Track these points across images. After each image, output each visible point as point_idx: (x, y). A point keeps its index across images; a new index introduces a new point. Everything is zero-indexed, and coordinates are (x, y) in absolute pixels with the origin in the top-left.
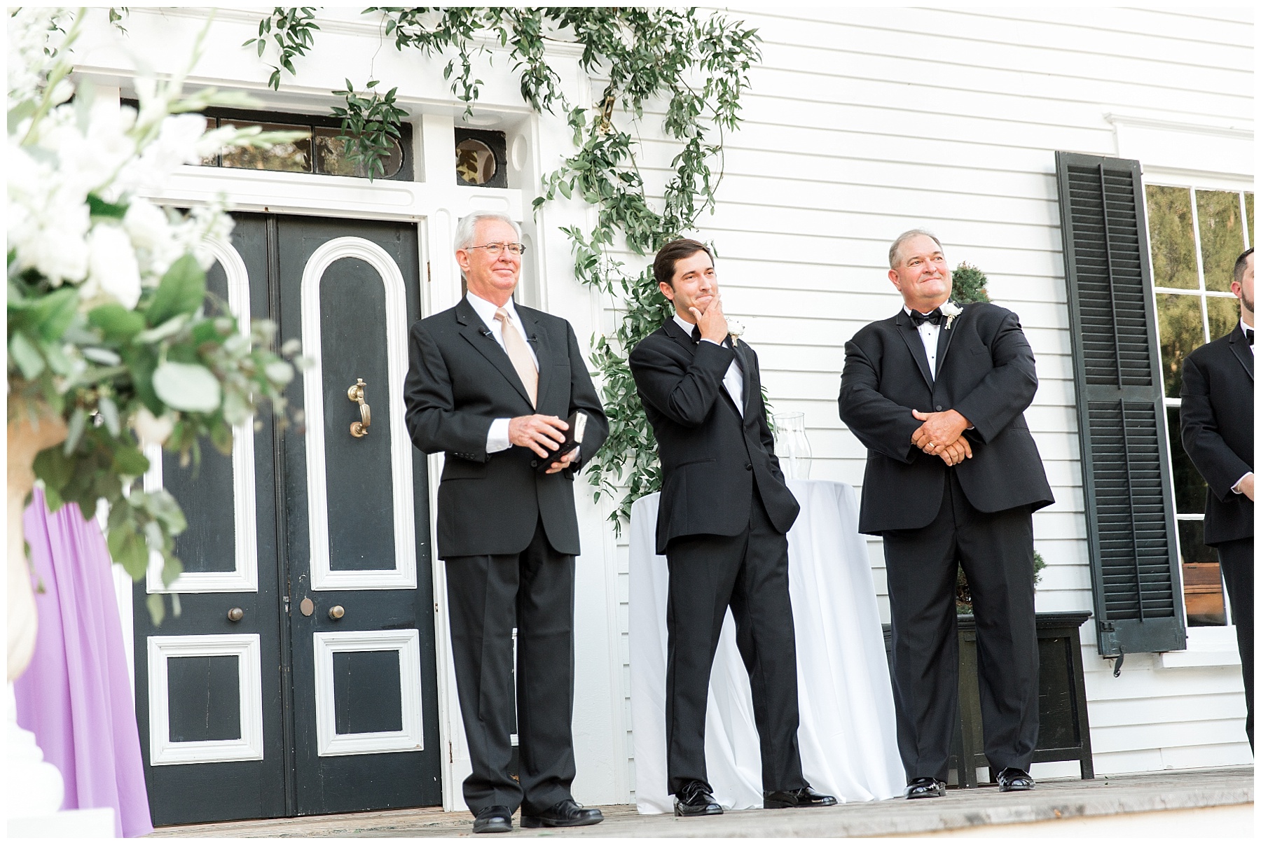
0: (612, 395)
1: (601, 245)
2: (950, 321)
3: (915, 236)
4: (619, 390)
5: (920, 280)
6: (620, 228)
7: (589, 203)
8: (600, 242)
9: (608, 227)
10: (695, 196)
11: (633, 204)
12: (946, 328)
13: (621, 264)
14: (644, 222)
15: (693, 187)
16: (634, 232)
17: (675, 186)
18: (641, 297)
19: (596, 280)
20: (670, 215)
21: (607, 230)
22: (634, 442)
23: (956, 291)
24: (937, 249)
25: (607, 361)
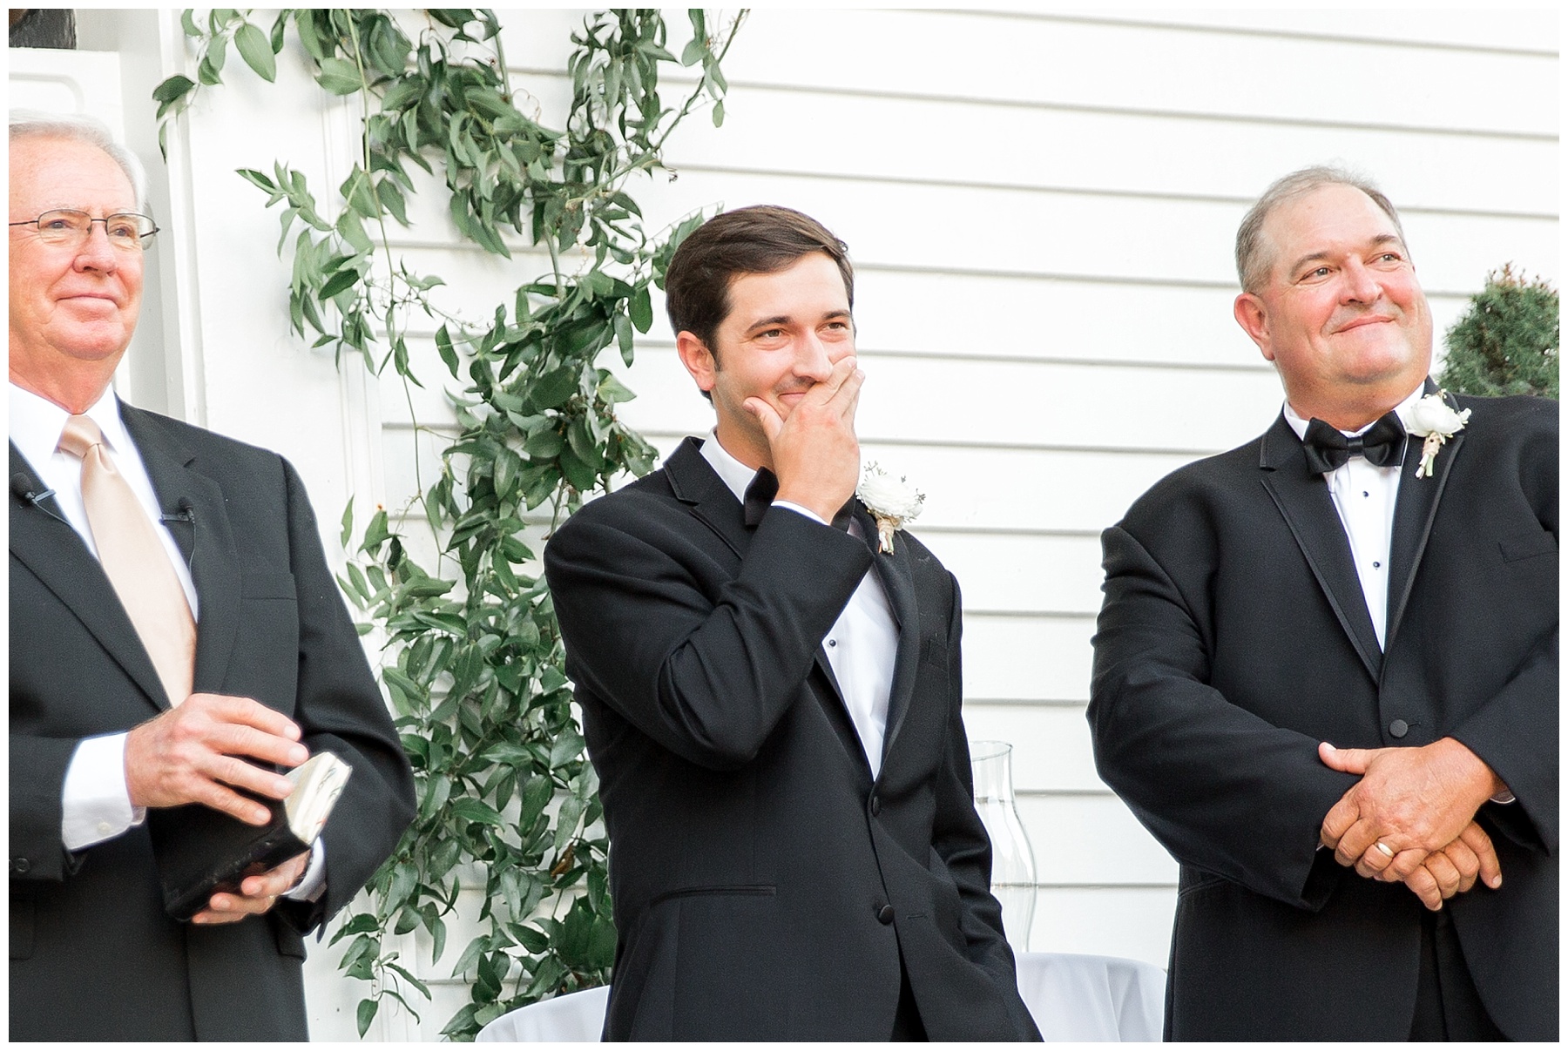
0: (410, 696)
1: (371, 227)
2: (1430, 451)
3: (1314, 187)
4: (431, 679)
5: (1330, 326)
6: (429, 170)
7: (331, 93)
8: (367, 213)
9: (393, 167)
10: (663, 68)
11: (470, 93)
12: (1419, 474)
13: (432, 282)
14: (506, 150)
15: (657, 40)
16: (475, 181)
17: (601, 37)
18: (497, 387)
19: (357, 333)
20: (587, 130)
21: (389, 176)
22: (481, 840)
23: (1483, 358)
24: (1384, 226)
25: (394, 588)
